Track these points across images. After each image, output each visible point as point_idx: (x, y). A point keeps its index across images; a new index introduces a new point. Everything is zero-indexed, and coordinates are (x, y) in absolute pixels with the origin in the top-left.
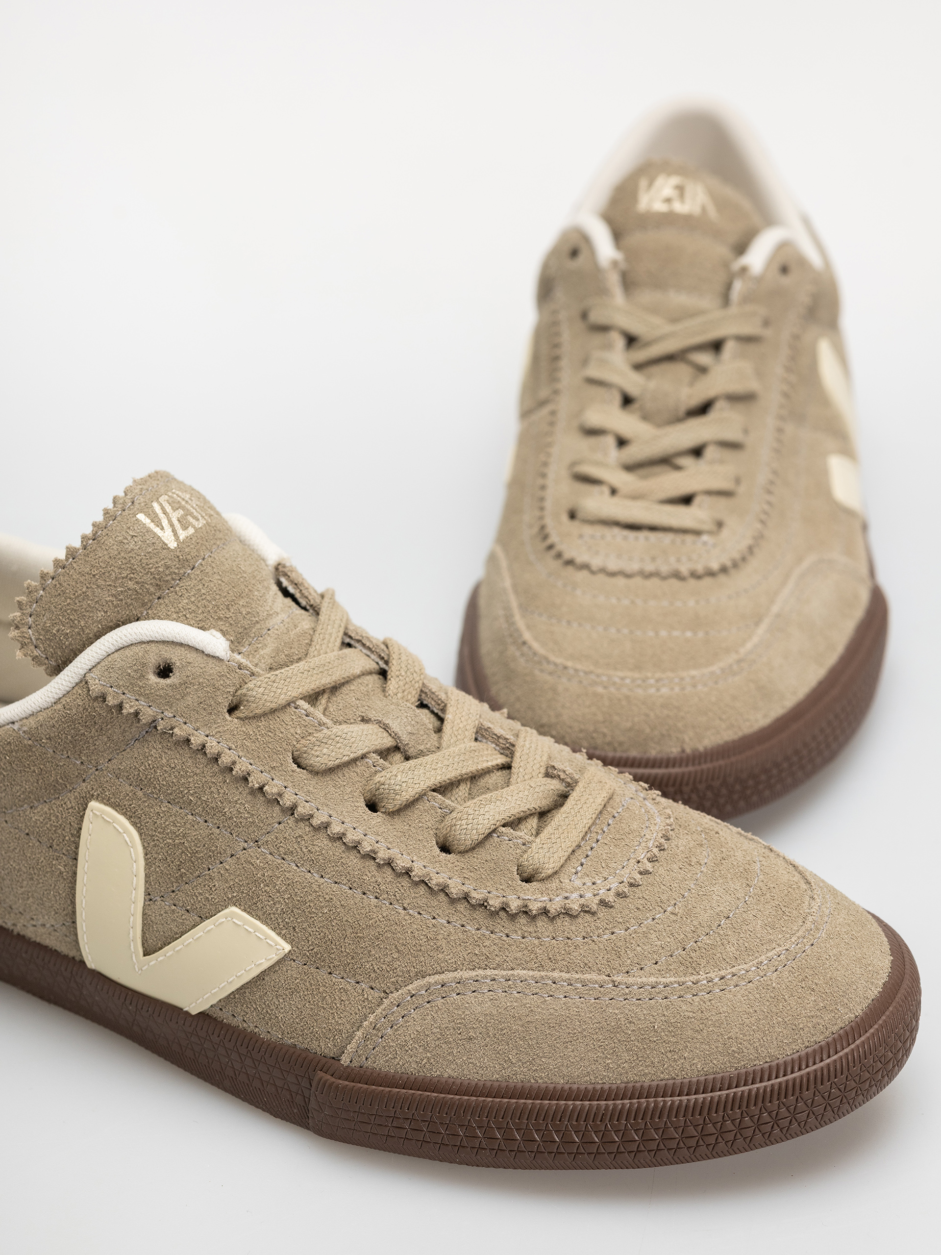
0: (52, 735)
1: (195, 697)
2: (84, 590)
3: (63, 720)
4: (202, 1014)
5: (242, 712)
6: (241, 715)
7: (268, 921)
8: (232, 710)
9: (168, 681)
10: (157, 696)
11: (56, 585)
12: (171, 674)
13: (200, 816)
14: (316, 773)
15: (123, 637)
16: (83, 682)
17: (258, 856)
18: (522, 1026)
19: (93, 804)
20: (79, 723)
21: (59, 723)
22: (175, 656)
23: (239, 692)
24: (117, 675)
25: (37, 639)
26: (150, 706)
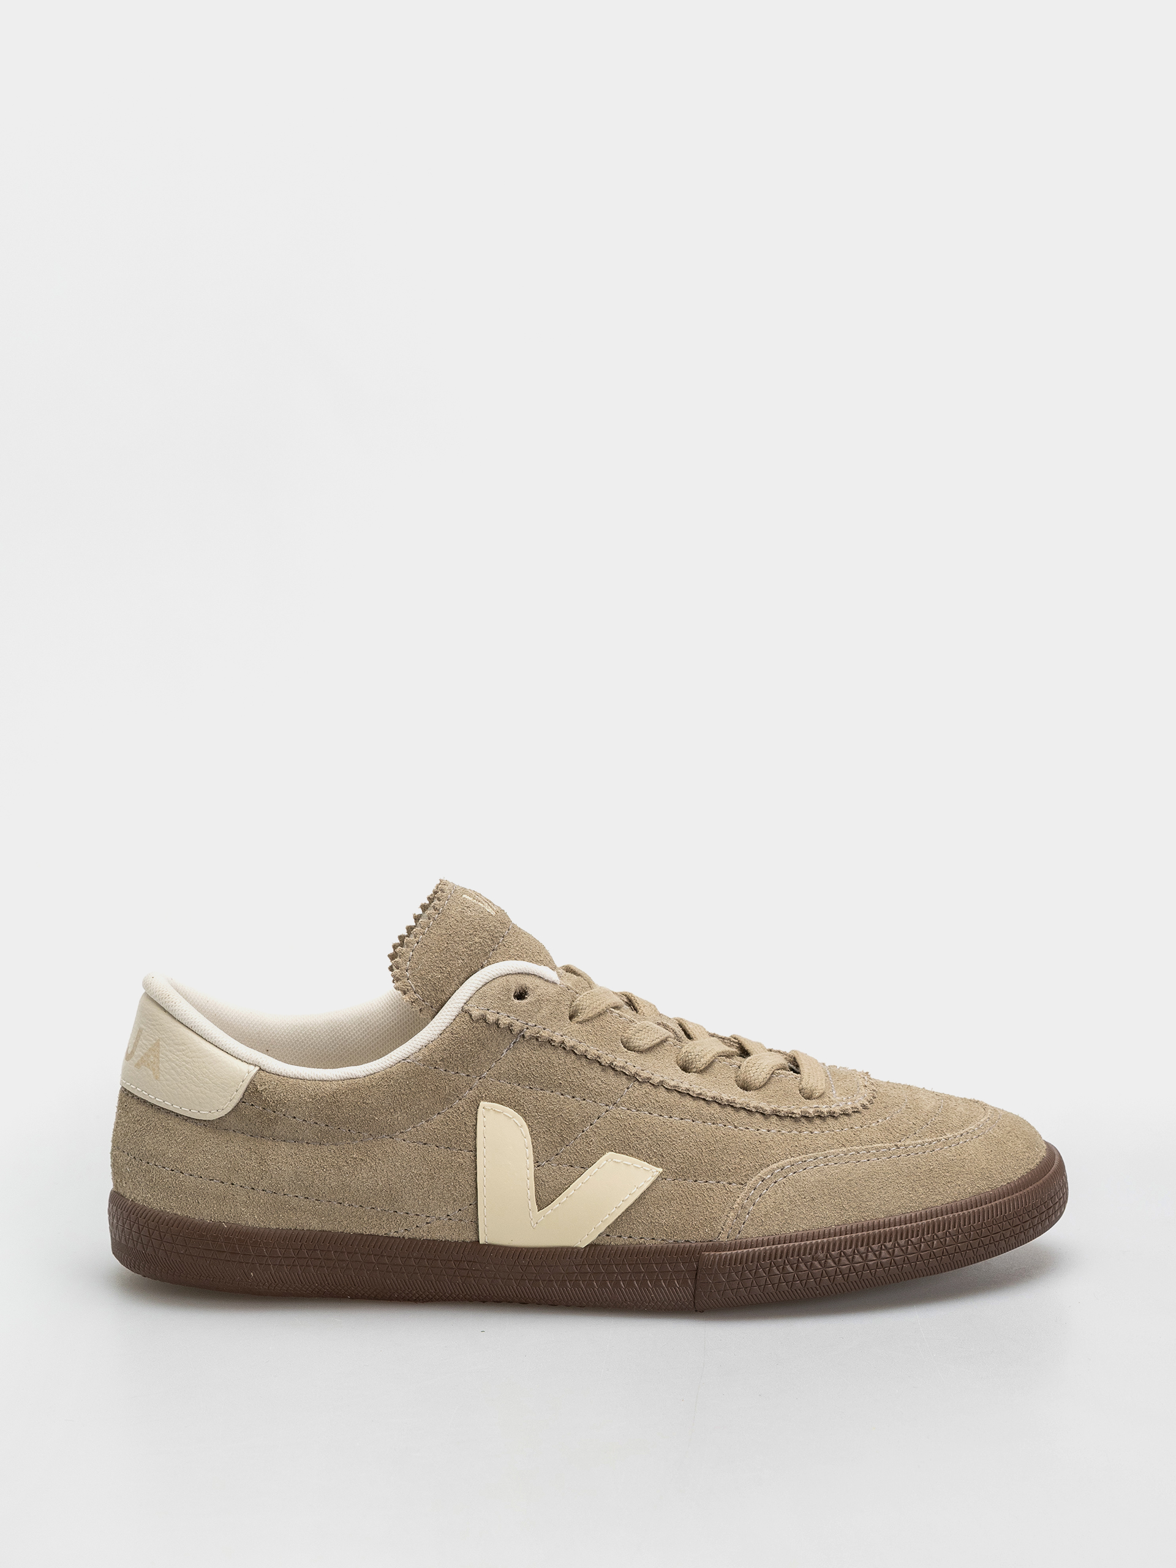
0: (445, 1057)
1: (547, 1010)
2: (446, 945)
3: (453, 1043)
4: (590, 1246)
5: (581, 1017)
6: (580, 1020)
7: (641, 1156)
8: (571, 1017)
9: (523, 1002)
10: (521, 1011)
11: (422, 946)
12: (526, 996)
13: (569, 1094)
14: (642, 1052)
15: (485, 977)
16: (464, 1011)
17: (619, 1112)
18: (847, 1184)
19: (482, 1104)
20: (466, 1043)
21: (450, 1046)
22: (527, 982)
23: (574, 1004)
24: (491, 1001)
25: (416, 986)
26: (518, 1020)
